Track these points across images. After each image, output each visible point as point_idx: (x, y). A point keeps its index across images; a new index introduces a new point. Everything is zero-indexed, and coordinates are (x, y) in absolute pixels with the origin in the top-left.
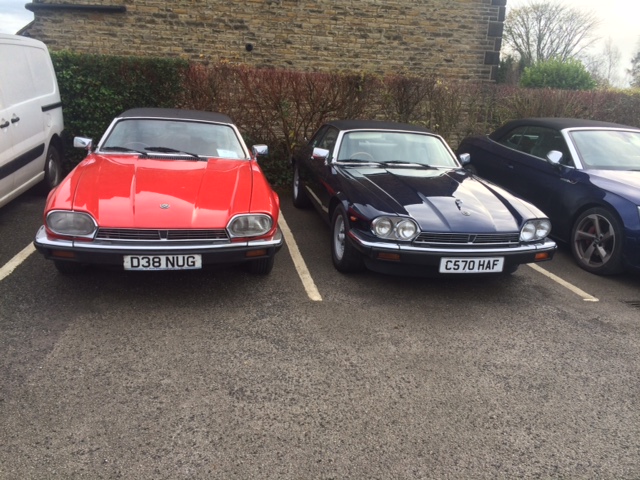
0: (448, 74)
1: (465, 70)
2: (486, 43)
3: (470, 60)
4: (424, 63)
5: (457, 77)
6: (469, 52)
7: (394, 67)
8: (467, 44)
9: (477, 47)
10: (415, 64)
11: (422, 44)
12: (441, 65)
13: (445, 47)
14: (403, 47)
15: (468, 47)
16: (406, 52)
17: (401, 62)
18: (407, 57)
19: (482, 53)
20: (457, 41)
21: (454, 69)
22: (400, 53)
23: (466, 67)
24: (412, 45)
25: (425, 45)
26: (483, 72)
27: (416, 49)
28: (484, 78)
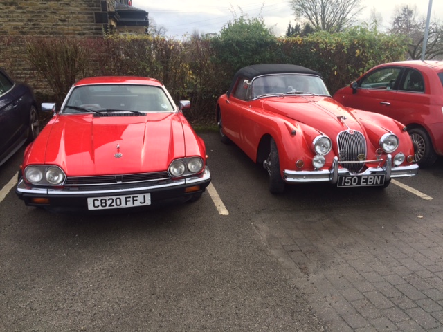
0: (65, 32)
1: (79, 28)
2: (93, 6)
3: (82, 19)
4: (42, 23)
5: (74, 34)
6: (79, 13)
7: (16, 28)
8: (77, 6)
9: (86, 9)
10: (34, 25)
11: (37, 7)
12: (58, 25)
13: (58, 10)
14: (19, 11)
15: (78, 9)
16: (24, 15)
17: (22, 24)
18: (26, 19)
19: (92, 14)
20: (67, 4)
21: (70, 27)
22: (18, 16)
23: (80, 26)
24: (28, 9)
25: (40, 9)
26: (96, 29)
27: (32, 12)
28: (97, 34)
